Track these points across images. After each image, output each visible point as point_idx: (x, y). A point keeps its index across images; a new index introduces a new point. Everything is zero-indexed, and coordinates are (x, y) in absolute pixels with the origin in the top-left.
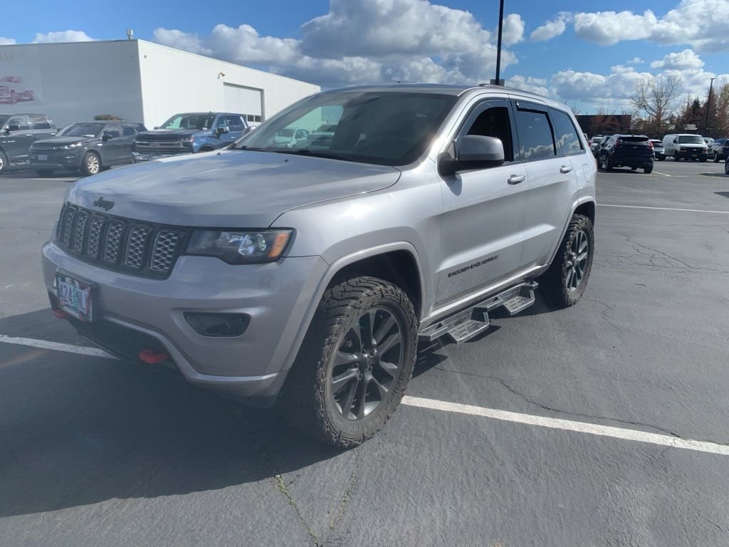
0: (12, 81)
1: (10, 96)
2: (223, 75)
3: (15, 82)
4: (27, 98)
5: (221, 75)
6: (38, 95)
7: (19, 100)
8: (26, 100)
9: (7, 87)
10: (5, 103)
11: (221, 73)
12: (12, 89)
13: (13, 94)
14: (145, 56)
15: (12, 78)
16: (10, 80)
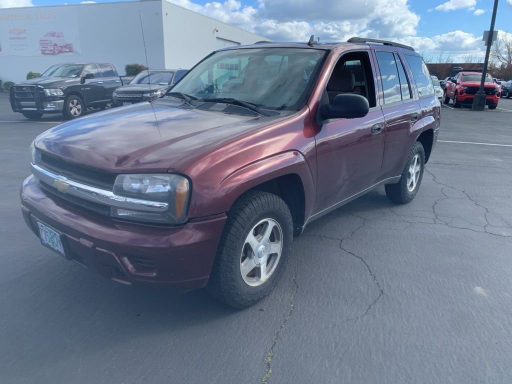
0: (54, 36)
1: (53, 49)
2: (217, 31)
3: (57, 37)
4: (68, 50)
5: (215, 31)
6: (76, 47)
7: (60, 52)
8: (66, 52)
9: (51, 41)
10: (47, 54)
11: (216, 29)
12: (55, 42)
13: (55, 47)
14: (167, 14)
15: (55, 33)
16: (53, 35)
